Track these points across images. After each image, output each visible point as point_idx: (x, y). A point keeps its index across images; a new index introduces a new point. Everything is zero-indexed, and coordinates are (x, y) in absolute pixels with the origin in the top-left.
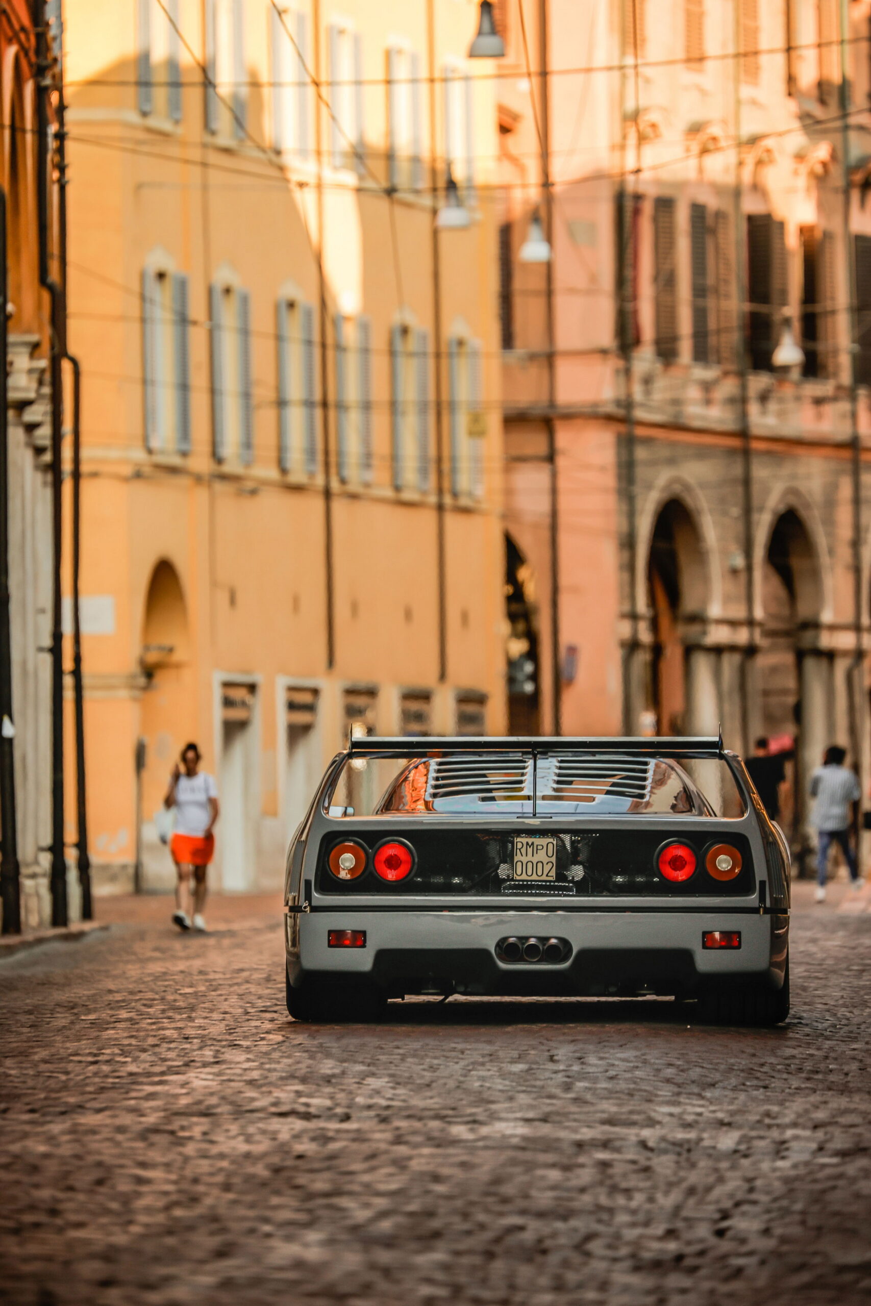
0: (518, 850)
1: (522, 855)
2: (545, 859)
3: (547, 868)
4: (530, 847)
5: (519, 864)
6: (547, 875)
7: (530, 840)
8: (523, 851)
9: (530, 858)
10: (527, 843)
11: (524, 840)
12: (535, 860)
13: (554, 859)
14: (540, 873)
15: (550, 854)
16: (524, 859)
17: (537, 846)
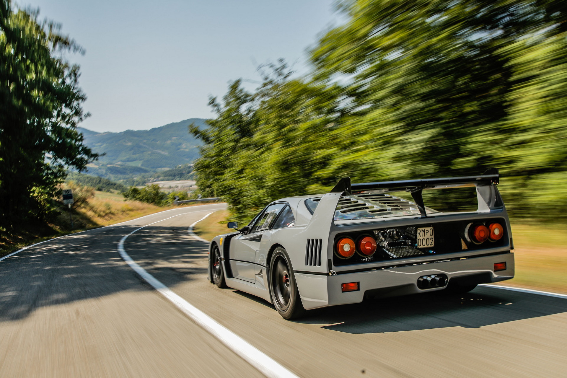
0: (419, 234)
1: (420, 236)
2: (430, 237)
3: (431, 241)
4: (423, 232)
5: (419, 240)
6: (431, 245)
7: (423, 229)
8: (421, 234)
9: (423, 237)
10: (422, 230)
11: (421, 229)
12: (426, 238)
13: (433, 237)
14: (428, 244)
15: (431, 234)
16: (421, 238)
17: (426, 231)
